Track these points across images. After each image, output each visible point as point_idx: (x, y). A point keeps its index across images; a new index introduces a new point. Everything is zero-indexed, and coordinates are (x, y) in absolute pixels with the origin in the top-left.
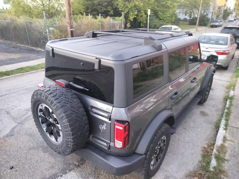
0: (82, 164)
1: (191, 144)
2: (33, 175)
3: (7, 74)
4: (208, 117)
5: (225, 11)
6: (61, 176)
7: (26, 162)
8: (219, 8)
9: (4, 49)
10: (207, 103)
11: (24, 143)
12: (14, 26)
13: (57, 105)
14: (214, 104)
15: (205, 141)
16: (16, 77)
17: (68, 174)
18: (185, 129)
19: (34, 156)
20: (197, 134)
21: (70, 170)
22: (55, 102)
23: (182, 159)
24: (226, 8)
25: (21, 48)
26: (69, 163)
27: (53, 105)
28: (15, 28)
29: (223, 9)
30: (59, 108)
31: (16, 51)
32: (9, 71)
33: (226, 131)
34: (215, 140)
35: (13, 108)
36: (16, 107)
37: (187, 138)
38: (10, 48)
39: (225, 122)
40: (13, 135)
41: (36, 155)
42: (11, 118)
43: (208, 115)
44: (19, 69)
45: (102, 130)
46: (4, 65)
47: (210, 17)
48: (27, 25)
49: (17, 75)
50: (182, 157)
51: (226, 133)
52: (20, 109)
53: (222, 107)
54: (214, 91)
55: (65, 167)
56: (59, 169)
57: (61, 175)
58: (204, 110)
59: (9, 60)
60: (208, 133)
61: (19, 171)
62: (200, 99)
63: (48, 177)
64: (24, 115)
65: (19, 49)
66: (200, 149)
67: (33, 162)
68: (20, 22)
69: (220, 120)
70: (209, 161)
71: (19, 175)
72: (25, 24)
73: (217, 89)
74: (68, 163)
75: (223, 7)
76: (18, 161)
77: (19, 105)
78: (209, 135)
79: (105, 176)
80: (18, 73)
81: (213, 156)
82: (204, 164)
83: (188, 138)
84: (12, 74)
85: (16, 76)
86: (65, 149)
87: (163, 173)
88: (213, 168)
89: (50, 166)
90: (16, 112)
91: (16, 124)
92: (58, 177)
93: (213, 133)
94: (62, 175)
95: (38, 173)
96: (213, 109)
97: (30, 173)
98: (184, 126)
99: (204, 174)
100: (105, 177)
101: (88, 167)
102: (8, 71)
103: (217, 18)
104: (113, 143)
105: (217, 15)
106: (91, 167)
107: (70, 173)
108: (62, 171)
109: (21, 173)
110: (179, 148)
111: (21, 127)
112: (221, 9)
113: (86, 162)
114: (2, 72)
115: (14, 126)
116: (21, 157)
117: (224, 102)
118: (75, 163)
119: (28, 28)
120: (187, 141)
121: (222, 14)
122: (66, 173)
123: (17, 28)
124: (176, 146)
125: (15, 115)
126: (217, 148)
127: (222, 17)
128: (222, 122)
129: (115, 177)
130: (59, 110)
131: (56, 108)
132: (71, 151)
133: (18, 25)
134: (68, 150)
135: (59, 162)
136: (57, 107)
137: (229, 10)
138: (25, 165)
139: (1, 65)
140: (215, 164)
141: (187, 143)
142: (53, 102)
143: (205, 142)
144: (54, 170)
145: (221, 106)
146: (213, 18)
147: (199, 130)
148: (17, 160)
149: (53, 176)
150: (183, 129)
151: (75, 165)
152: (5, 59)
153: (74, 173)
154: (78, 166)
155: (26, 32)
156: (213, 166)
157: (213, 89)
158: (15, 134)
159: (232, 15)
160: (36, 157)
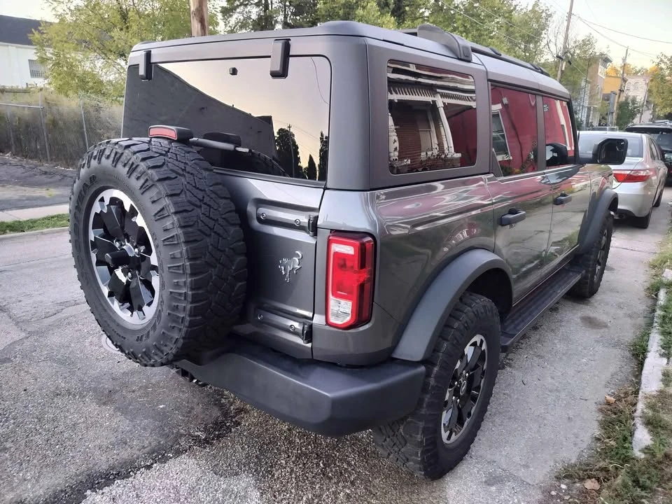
0: (219, 437)
1: (563, 395)
2: (55, 463)
3: (17, 227)
4: (607, 330)
5: (623, 106)
6: (149, 467)
7: (38, 428)
8: (607, 98)
9: (18, 178)
10: (599, 298)
11: (39, 380)
12: (52, 118)
13: (147, 174)
14: (621, 300)
15: (606, 387)
16: (43, 236)
17: (171, 462)
18: (540, 357)
19: (68, 411)
20: (579, 370)
21: (178, 453)
22: (143, 166)
23: (538, 431)
24: (623, 99)
25: (65, 176)
26: (178, 432)
27: (135, 175)
28: (54, 123)
29: (615, 101)
30: (153, 181)
31: (51, 183)
32: (25, 222)
33: (668, 359)
34: (639, 383)
35: (19, 299)
36: (30, 296)
37: (550, 380)
38: (36, 175)
39: (662, 337)
40: (9, 359)
41: (72, 411)
42: (10, 320)
43: (606, 326)
44: (53, 217)
45: (288, 275)
46: (11, 209)
47: (584, 119)
48: (87, 112)
49: (45, 230)
50: (540, 427)
51: (668, 363)
52: (42, 302)
53: (644, 307)
54: (615, 271)
55: (163, 445)
56: (144, 447)
57: (148, 464)
58: (592, 315)
59: (27, 200)
60: (613, 368)
61: (12, 450)
62: (578, 277)
63: (104, 467)
64: (50, 314)
65: (59, 177)
66: (594, 407)
67: (61, 428)
68: (68, 107)
69: (645, 336)
70: (627, 434)
71: (10, 460)
72: (83, 113)
73: (623, 268)
74: (173, 433)
75: (617, 96)
76: (14, 423)
77: (41, 292)
78: (616, 373)
79: (292, 471)
80: (48, 227)
81: (638, 422)
82: (613, 443)
83: (553, 378)
84: (30, 228)
85: (42, 233)
86: (166, 332)
87: (479, 466)
88: (642, 451)
89: (113, 439)
90: (28, 309)
91: (23, 335)
92: (139, 469)
93: (629, 368)
94: (152, 464)
95: (73, 457)
96: (620, 313)
97: (45, 456)
98: (536, 350)
99: (617, 468)
100: (291, 475)
101: (238, 447)
102: (20, 222)
103: (603, 122)
104: (324, 317)
105: (601, 115)
106: (246, 447)
107: (179, 459)
108: (153, 453)
109: (17, 455)
110: (527, 403)
111: (36, 341)
112: (612, 100)
113: (231, 432)
114: (3, 223)
115: (16, 338)
116: (26, 415)
117: (649, 297)
118: (196, 433)
119: (88, 121)
120: (550, 387)
121: (614, 114)
122: (164, 459)
123: (60, 122)
124: (517, 399)
125: (24, 314)
126: (649, 401)
127: (614, 121)
128: (651, 338)
129: (324, 475)
130: (153, 188)
131: (144, 184)
132: (184, 338)
133: (61, 115)
134: (176, 335)
135: (145, 429)
136: (147, 180)
137: (633, 104)
138: (34, 434)
139: (2, 210)
140: (646, 440)
141: (550, 391)
142: (138, 166)
143: (607, 390)
144: (127, 450)
145: (642, 307)
146: (590, 121)
147: (584, 360)
148: (12, 421)
149: (122, 468)
150: (535, 359)
151: (197, 440)
152: (17, 197)
153: (192, 462)
154: (207, 442)
155: (82, 134)
156: (643, 446)
157: (612, 269)
158: (15, 357)
159: (641, 117)
160: (71, 414)
